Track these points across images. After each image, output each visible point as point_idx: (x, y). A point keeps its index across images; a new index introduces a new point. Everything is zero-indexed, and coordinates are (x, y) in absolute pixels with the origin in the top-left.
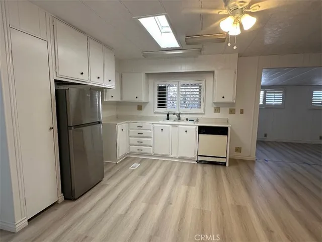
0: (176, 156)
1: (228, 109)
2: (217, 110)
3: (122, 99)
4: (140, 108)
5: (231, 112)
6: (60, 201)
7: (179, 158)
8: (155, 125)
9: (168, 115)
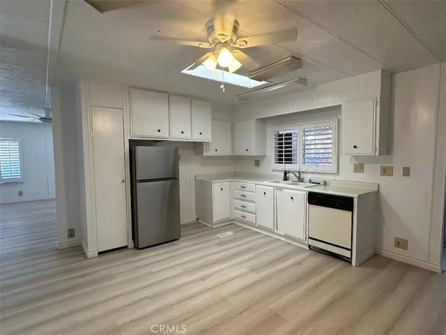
0: (281, 233)
1: (378, 167)
2: (359, 168)
3: (233, 151)
4: (257, 163)
5: (384, 172)
6: (129, 247)
7: (286, 236)
8: (258, 186)
9: (285, 174)
